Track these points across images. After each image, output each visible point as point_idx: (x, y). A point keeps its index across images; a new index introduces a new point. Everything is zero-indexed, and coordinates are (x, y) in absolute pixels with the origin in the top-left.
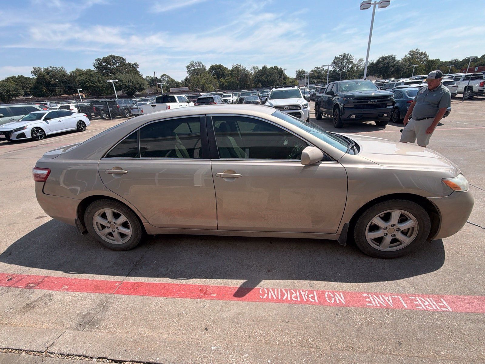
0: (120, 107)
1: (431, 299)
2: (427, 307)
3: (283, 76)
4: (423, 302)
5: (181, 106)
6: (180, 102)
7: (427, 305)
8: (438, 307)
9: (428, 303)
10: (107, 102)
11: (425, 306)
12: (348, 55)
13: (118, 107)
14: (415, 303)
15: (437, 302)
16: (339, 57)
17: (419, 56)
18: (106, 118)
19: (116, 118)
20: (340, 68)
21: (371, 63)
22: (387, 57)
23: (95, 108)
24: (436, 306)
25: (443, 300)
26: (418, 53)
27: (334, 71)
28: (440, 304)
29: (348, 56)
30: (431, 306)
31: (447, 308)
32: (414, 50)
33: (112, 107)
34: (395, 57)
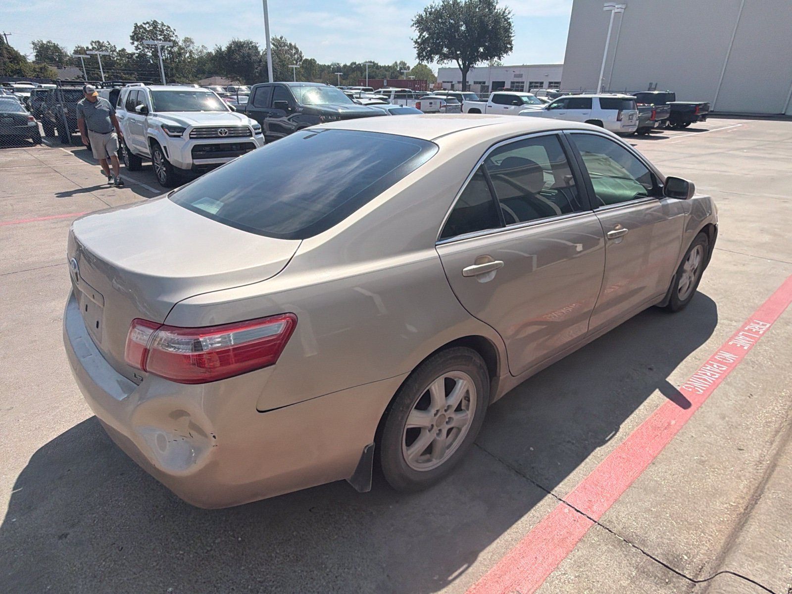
3: (5, 52)
12: (163, 25)
16: (144, 26)
17: (288, 50)
20: (153, 51)
21: (217, 51)
22: (244, 43)
26: (285, 45)
27: (142, 56)
29: (165, 28)
32: (279, 38)
34: (257, 45)
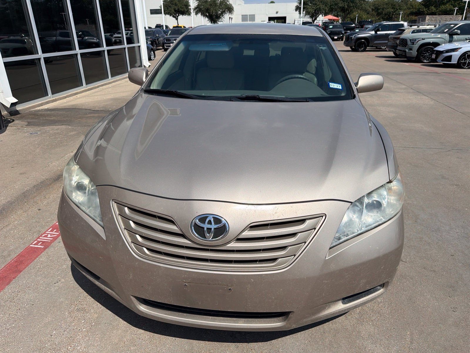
1: (50, 241)
2: (46, 234)
4: (51, 234)
7: (47, 235)
8: (40, 240)
9: (48, 237)
11: (48, 234)
14: (55, 230)
15: (43, 242)
24: (42, 240)
25: (41, 247)
28: (41, 243)
30: (44, 237)
31: (34, 245)
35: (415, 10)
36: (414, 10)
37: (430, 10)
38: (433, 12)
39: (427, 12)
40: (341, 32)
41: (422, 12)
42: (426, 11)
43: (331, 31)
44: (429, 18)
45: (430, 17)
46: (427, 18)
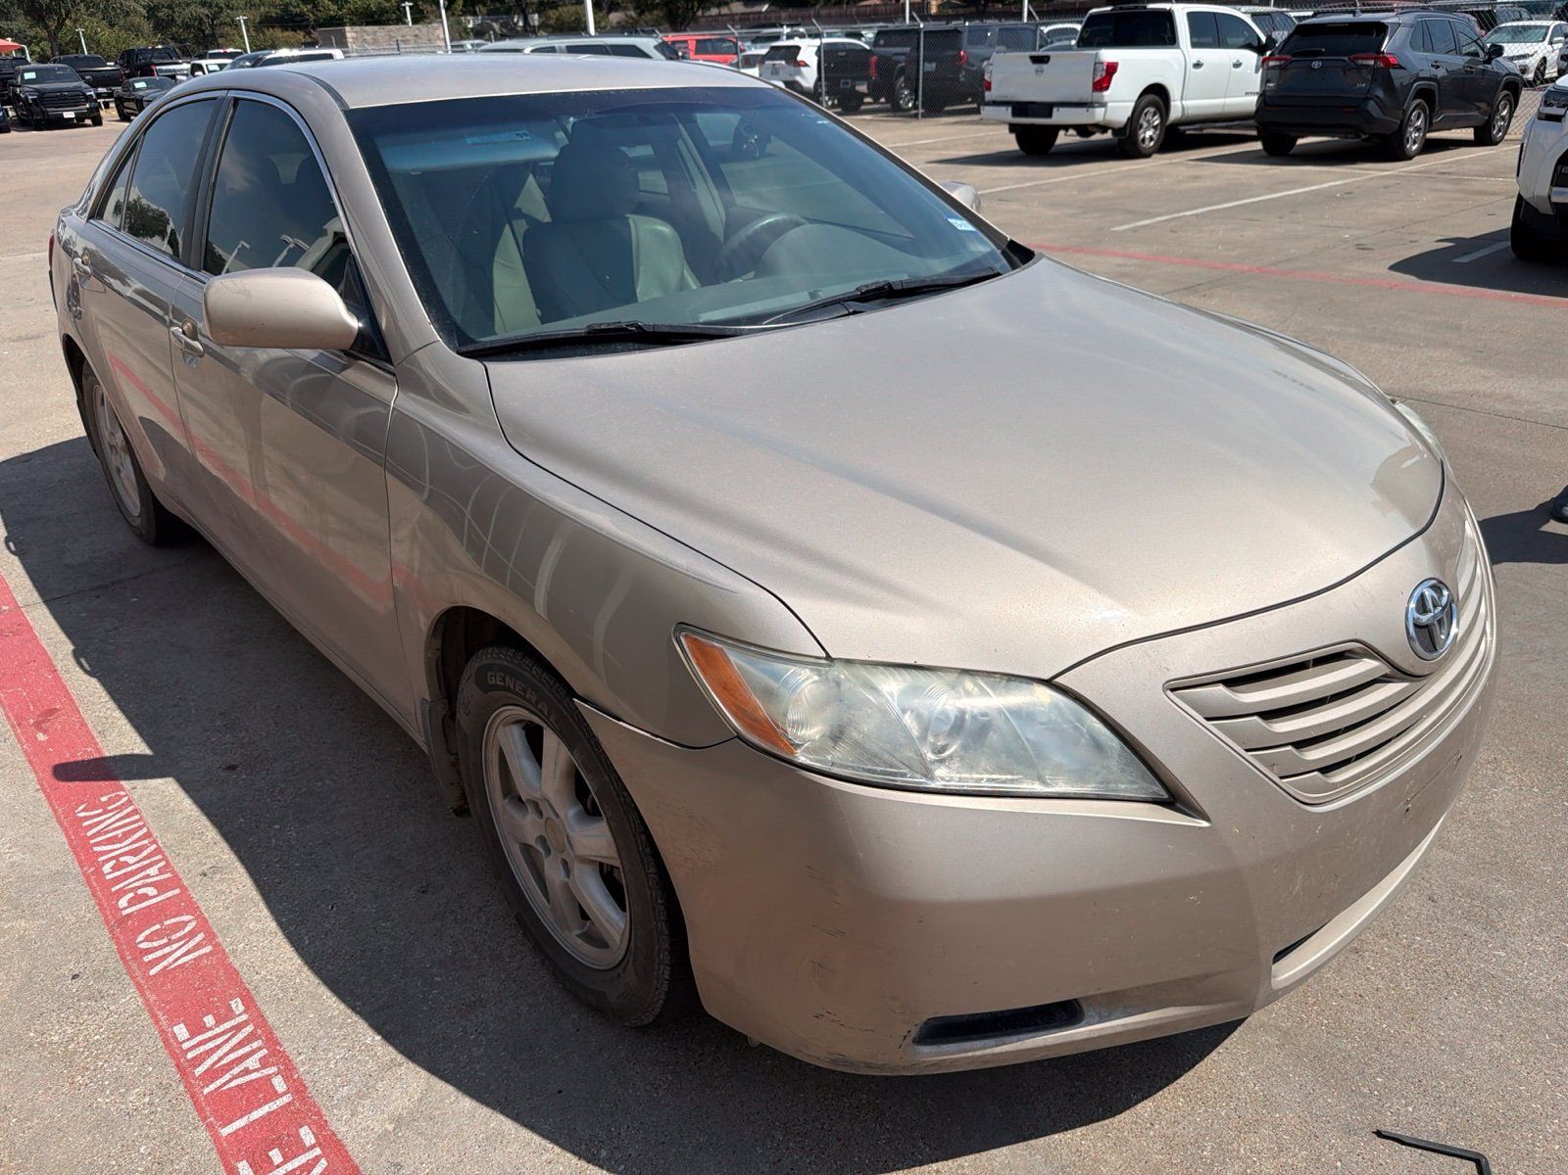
0: (971, 60)
5: (1198, 65)
6: (1195, 45)
10: (922, 35)
13: (961, 58)
18: (909, 110)
19: (946, 112)
23: (878, 63)
33: (939, 61)
35: (272, 9)
36: (274, 12)
37: (320, 11)
38: (331, 16)
39: (314, 15)
40: (84, 94)
41: (297, 15)
42: (311, 15)
43: (37, 90)
44: (354, 35)
45: (356, 32)
46: (348, 35)
